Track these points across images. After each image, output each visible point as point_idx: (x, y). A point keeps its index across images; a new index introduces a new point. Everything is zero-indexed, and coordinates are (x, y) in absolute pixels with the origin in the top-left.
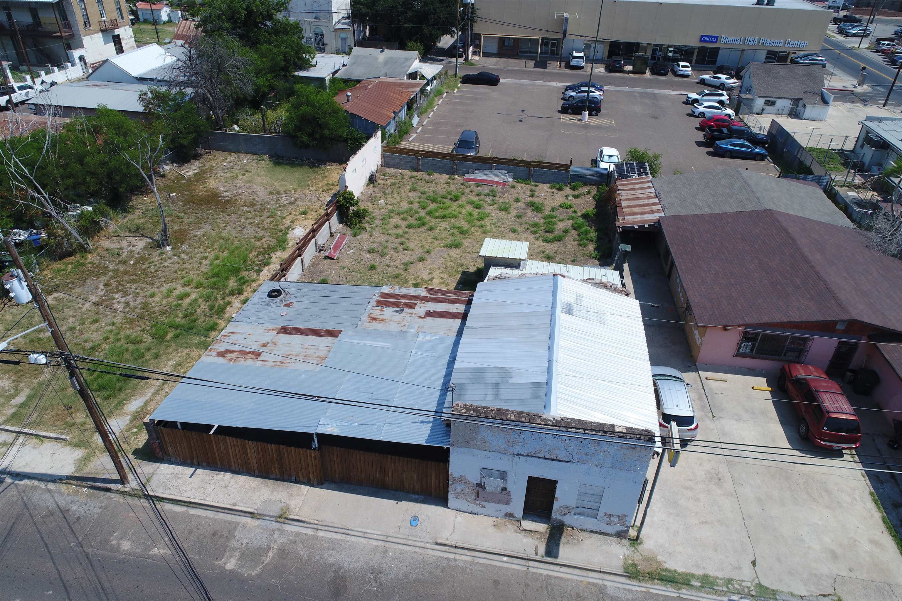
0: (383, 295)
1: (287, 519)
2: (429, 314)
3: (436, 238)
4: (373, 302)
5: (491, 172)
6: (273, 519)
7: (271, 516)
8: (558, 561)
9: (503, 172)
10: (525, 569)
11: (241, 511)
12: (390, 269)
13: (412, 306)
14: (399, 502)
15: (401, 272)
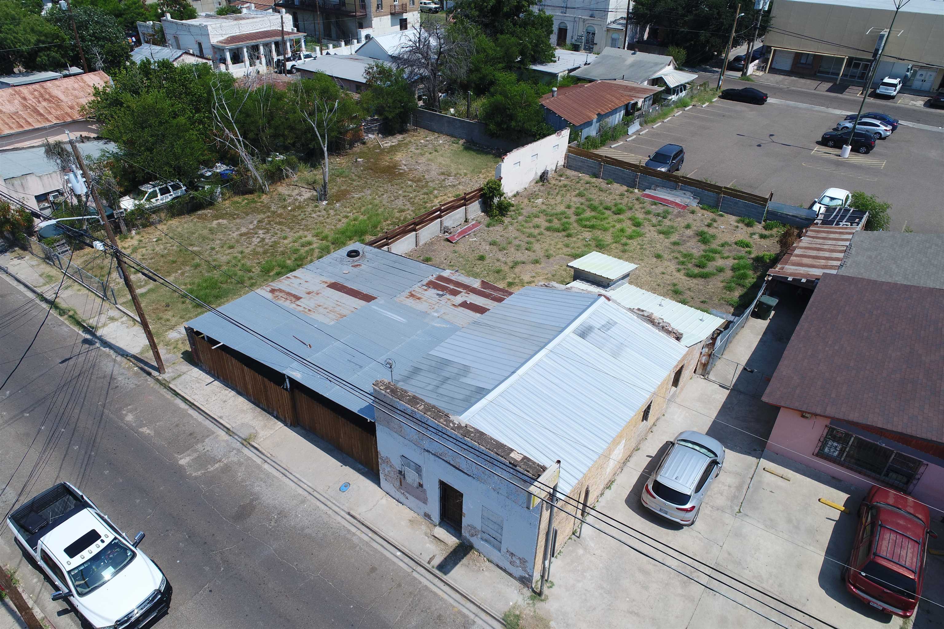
0: (440, 278)
1: (249, 444)
2: (464, 305)
3: (567, 246)
4: (425, 282)
5: (674, 192)
6: (240, 440)
7: (239, 437)
8: (444, 577)
9: (688, 194)
10: (410, 570)
11: (222, 424)
12: (498, 264)
13: (455, 293)
14: (344, 466)
15: (506, 268)
